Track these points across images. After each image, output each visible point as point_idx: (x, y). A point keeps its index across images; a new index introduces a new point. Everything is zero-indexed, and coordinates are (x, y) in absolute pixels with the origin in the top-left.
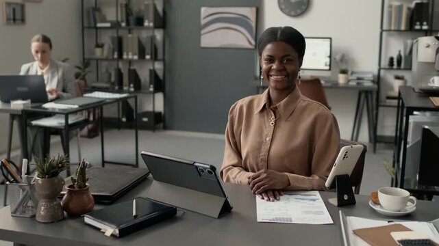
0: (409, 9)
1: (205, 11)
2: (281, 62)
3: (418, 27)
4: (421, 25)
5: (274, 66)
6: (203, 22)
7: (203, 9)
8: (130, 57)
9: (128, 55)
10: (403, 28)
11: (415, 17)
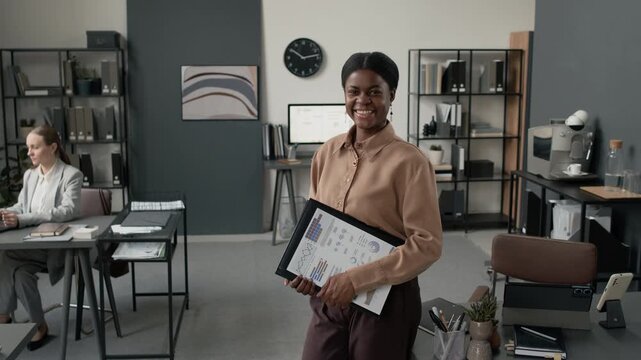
0: (443, 68)
1: (186, 71)
2: (367, 93)
3: (455, 90)
4: (458, 87)
5: (359, 99)
6: (185, 86)
7: (184, 68)
8: (81, 138)
9: (77, 135)
10: (438, 91)
11: (450, 79)
